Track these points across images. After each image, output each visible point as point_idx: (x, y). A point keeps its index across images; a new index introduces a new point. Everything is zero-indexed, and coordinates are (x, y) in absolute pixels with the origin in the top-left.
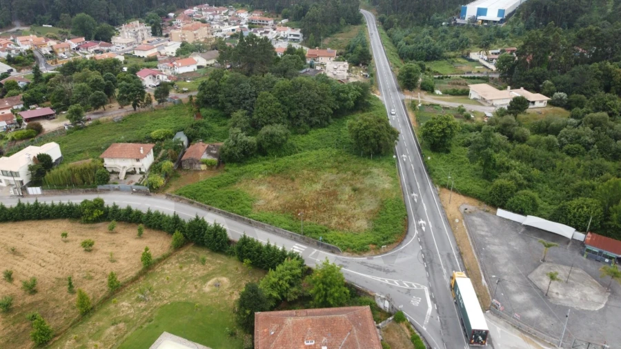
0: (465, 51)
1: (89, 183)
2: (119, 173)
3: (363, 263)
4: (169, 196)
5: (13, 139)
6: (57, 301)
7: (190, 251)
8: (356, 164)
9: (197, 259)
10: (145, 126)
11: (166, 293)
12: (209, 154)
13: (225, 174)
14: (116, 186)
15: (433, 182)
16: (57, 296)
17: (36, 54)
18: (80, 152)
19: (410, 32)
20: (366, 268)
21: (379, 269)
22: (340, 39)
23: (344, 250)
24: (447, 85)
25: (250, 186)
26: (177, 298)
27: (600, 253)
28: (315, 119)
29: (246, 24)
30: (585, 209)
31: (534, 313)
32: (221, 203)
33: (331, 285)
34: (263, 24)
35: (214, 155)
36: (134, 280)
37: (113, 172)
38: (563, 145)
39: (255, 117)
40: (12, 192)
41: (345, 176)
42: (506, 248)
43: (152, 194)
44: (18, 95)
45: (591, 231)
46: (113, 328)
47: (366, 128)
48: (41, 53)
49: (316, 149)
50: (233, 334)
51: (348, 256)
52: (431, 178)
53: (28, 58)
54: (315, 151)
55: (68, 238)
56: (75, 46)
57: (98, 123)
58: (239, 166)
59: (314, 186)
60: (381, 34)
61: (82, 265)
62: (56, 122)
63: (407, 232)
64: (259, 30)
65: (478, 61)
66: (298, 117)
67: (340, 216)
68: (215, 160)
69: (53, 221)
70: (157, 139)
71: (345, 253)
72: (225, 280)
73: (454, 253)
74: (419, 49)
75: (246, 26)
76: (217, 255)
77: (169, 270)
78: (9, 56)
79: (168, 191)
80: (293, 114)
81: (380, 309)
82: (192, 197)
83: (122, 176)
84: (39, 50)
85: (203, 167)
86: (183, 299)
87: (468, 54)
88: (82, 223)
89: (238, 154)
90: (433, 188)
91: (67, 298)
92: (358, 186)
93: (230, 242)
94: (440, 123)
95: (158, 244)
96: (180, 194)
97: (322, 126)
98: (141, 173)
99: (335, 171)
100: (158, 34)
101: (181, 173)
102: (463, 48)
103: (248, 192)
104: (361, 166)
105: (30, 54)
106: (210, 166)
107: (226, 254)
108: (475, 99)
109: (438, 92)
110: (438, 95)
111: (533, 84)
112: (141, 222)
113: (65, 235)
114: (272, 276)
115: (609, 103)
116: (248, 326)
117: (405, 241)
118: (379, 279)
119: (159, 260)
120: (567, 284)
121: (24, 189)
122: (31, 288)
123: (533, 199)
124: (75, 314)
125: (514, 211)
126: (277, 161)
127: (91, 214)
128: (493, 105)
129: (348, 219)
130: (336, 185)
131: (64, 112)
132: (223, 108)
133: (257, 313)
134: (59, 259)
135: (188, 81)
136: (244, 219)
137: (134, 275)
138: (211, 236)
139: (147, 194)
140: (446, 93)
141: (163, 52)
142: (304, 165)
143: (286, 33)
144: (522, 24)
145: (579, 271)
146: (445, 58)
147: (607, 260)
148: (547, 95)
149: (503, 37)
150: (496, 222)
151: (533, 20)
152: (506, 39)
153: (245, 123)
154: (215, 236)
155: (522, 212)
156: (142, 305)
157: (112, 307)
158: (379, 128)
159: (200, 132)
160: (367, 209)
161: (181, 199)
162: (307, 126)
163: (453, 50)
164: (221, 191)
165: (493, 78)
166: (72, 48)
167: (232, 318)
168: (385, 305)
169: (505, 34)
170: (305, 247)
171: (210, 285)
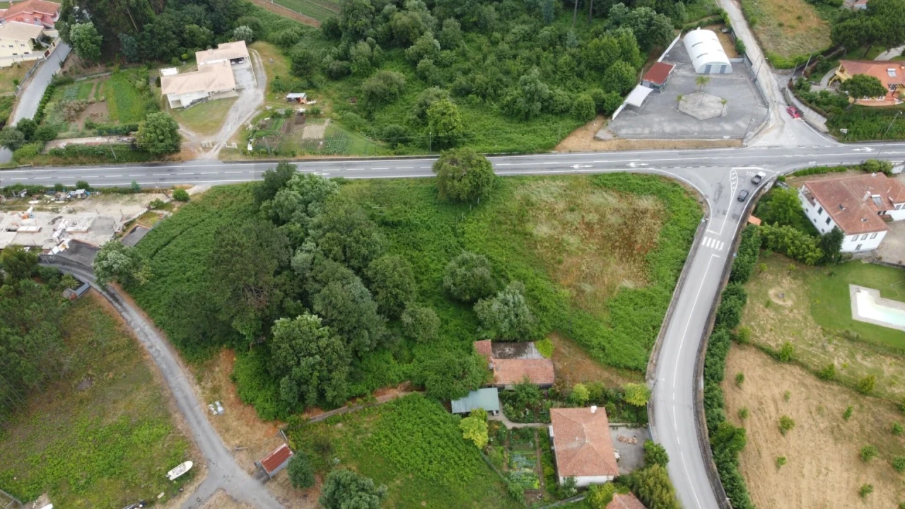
3: (715, 201)
4: (646, 378)
6: (862, 427)
11: (808, 333)
15: (540, 153)
16: (857, 429)
20: (721, 199)
23: (701, 212)
26: (811, 323)
36: (803, 365)
46: (865, 362)
51: (708, 210)
52: (531, 153)
61: (806, 426)
77: (776, 341)
86: (810, 317)
119: (769, 351)
124: (868, 401)
150: (623, 122)
165: (64, 74)
171: (784, 301)
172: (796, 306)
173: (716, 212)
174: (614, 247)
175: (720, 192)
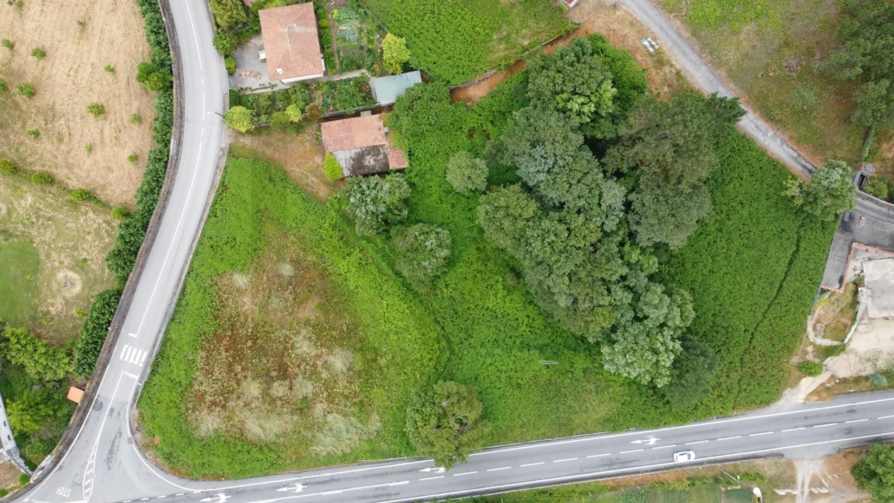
3: (120, 434)
12: (358, 158)
20: (112, 437)
21: (113, 452)
51: (132, 414)
86: (43, 257)
117: (175, 478)
118: (94, 452)
119: (98, 202)
171: (66, 276)
172: (53, 272)
173: (122, 413)
174: (254, 339)
175: (111, 452)
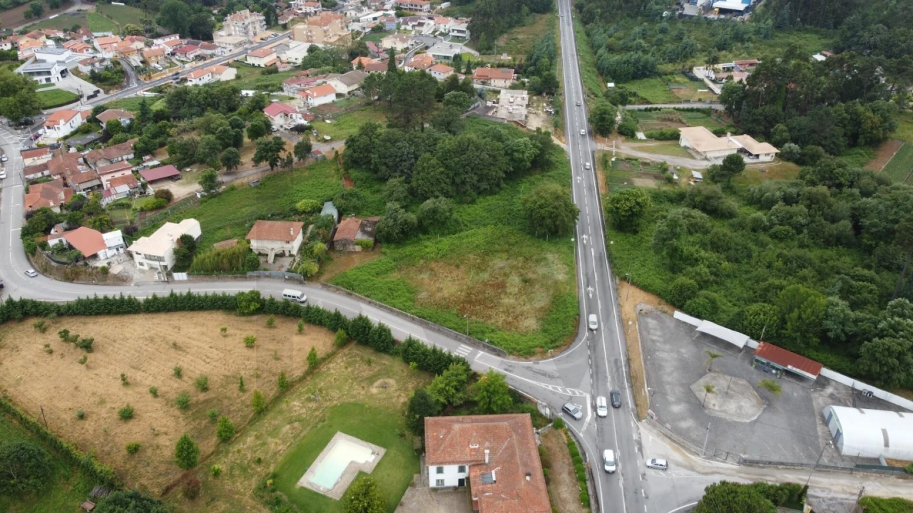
0: (689, 63)
1: (237, 269)
2: (267, 255)
3: (529, 368)
4: (325, 286)
5: (142, 210)
6: (229, 398)
7: (354, 350)
8: (529, 247)
9: (362, 359)
10: (287, 192)
11: (335, 394)
12: (364, 232)
13: (383, 258)
14: (267, 273)
15: (612, 273)
16: (229, 394)
17: (124, 66)
18: (220, 228)
19: (616, 30)
20: (530, 373)
21: (544, 374)
22: (520, 37)
23: (511, 353)
24: (655, 122)
25: (412, 275)
26: (346, 399)
27: (768, 364)
28: (484, 185)
29: (392, 8)
30: (762, 316)
31: (687, 424)
32: (381, 295)
33: (495, 392)
34: (416, 10)
35: (370, 234)
36: (302, 379)
37: (260, 254)
38: (772, 225)
39: (414, 184)
40: (156, 277)
41: (515, 263)
42: (675, 356)
43: (306, 282)
44: (126, 140)
45: (764, 340)
46: (288, 426)
47: (541, 207)
48: (129, 64)
49: (485, 225)
50: (402, 436)
51: (514, 359)
52: (611, 268)
53: (116, 73)
54: (482, 228)
55: (227, 332)
56: (169, 50)
57: (233, 189)
58: (398, 248)
59: (481, 275)
60: (576, 32)
61: (247, 363)
62: (183, 184)
63: (577, 335)
64: (412, 20)
65: (701, 81)
66: (463, 183)
67: (507, 312)
68: (371, 240)
69: (206, 312)
70: (304, 212)
71: (511, 357)
72: (392, 382)
73: (622, 358)
74: (625, 63)
75: (392, 13)
76: (383, 355)
77: (334, 369)
78: (92, 72)
79: (323, 279)
80: (458, 180)
81: (541, 416)
82: (349, 287)
83: (271, 259)
84: (126, 59)
85: (358, 248)
86: (352, 400)
87: (691, 69)
88: (237, 316)
89: (397, 234)
90: (612, 280)
91: (239, 397)
92: (530, 275)
93: (394, 342)
94: (628, 199)
95: (320, 341)
96: (337, 284)
97: (492, 193)
98: (291, 255)
99: (504, 256)
100: (273, 23)
101: (333, 255)
102: (686, 57)
103: (409, 281)
104: (534, 250)
105: (118, 68)
106: (366, 247)
107: (391, 355)
108: (686, 148)
109: (641, 135)
110: (641, 141)
111: (762, 128)
112: (300, 316)
113: (224, 330)
114: (439, 381)
115: (837, 171)
116: (419, 429)
117: (574, 343)
118: (543, 385)
119: (324, 359)
120: (727, 395)
121: (169, 275)
122: (203, 386)
123: (713, 302)
124: (250, 412)
125: (691, 315)
126: (440, 241)
127: (248, 307)
128: (706, 159)
129: (516, 318)
130: (505, 275)
131: (188, 170)
132: (376, 171)
133: (427, 418)
134: (222, 355)
135: (328, 121)
136: (406, 316)
137: (301, 375)
138: (376, 337)
139: (301, 283)
140: (650, 137)
141: (284, 58)
142: (471, 247)
143: (447, 27)
144: (770, 22)
145: (743, 382)
146: (659, 75)
147: (774, 371)
148: (776, 145)
149: (742, 41)
150: (672, 325)
151: (786, 16)
152: (746, 45)
153: (403, 192)
154: (380, 336)
155: (699, 316)
156: (313, 405)
157: (284, 406)
158: (555, 207)
159: (352, 204)
160: (538, 305)
161: (338, 290)
162: (474, 194)
163: (671, 61)
164: (379, 281)
165: (716, 111)
166: (166, 53)
167: (401, 421)
168: (546, 412)
169: (746, 36)
170: (471, 349)
171: (377, 387)
172: (369, 395)
173: (510, 364)
